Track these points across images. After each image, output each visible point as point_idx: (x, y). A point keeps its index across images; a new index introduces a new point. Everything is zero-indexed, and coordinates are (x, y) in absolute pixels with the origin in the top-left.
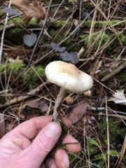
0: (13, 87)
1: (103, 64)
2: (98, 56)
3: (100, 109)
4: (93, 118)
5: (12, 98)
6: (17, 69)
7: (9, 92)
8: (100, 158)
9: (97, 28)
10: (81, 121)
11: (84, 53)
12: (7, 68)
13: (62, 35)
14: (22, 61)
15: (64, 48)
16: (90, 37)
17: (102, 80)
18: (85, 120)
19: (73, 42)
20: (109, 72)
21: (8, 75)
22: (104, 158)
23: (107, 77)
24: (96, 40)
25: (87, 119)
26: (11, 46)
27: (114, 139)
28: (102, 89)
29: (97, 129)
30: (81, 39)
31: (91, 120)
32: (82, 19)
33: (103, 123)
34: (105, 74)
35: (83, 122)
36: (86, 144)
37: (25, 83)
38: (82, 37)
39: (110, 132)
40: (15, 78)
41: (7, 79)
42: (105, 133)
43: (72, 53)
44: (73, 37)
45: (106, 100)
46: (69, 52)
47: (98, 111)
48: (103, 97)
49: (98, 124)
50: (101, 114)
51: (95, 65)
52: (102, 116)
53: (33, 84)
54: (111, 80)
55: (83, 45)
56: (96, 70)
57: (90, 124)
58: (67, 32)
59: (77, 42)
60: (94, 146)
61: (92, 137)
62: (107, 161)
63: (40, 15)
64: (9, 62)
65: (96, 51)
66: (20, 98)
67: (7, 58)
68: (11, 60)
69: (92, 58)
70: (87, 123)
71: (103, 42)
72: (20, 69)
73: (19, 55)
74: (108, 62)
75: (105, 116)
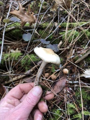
0: (14, 69)
1: (75, 51)
2: (72, 46)
3: (75, 82)
4: (71, 89)
5: (14, 77)
6: (17, 57)
7: (11, 73)
8: (77, 117)
9: (71, 27)
10: (62, 91)
11: (62, 44)
12: (10, 56)
13: (47, 32)
14: (20, 51)
15: (49, 42)
16: (66, 34)
17: (75, 62)
18: (65, 91)
19: (55, 37)
20: (80, 57)
21: (11, 61)
22: (80, 117)
23: (79, 60)
24: (70, 35)
25: (66, 89)
26: (12, 41)
27: (86, 103)
28: (76, 69)
29: (74, 97)
30: (60, 35)
31: (70, 90)
32: (60, 22)
33: (78, 92)
34: (78, 58)
35: (64, 92)
36: (67, 107)
37: (22, 66)
38: (60, 34)
39: (83, 98)
40: (16, 63)
41: (10, 64)
42: (79, 99)
43: (54, 45)
44: (54, 34)
45: (79, 76)
46: (52, 44)
47: (73, 84)
48: (77, 74)
49: (74, 93)
50: (76, 85)
51: (70, 52)
52: (77, 87)
53: (28, 67)
54: (81, 62)
55: (61, 39)
56: (71, 56)
57: (69, 93)
58: (50, 31)
59: (57, 37)
60: (72, 108)
61: (70, 102)
63: (32, 20)
64: (11, 52)
65: (70, 43)
67: (10, 49)
69: (68, 48)
70: (67, 93)
71: (75, 37)
72: (19, 57)
73: (18, 47)
74: (79, 50)
75: (79, 87)
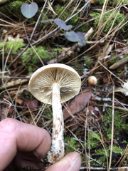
0: (12, 68)
1: (114, 49)
2: (109, 39)
3: (106, 99)
4: (97, 109)
5: (10, 81)
6: (16, 49)
7: (6, 74)
8: (101, 153)
9: (111, 5)
10: (83, 111)
11: (93, 34)
12: (5, 47)
13: (69, 11)
14: (22, 40)
15: (70, 27)
16: (101, 16)
18: (88, 111)
19: (81, 21)
20: (120, 59)
21: (6, 55)
22: (106, 154)
23: (118, 64)
24: (108, 20)
25: (90, 109)
26: (11, 22)
27: (118, 134)
28: (110, 78)
29: (100, 122)
30: (91, 18)
31: (95, 111)
33: (108, 115)
34: (115, 60)
35: (85, 113)
36: (87, 137)
37: (24, 64)
38: (91, 15)
39: (114, 126)
40: (14, 59)
41: (5, 60)
42: (109, 126)
44: (81, 15)
45: (114, 90)
47: (102, 102)
48: (110, 86)
49: (102, 116)
50: (106, 105)
51: (104, 49)
52: (107, 107)
53: (33, 67)
54: (121, 67)
55: (92, 24)
56: (105, 55)
57: (93, 116)
58: (75, 9)
59: (86, 21)
60: (95, 139)
61: (94, 130)
62: (109, 158)
64: (8, 40)
65: (106, 33)
66: (18, 82)
67: (6, 36)
68: (10, 38)
69: (102, 41)
70: (90, 114)
71: (117, 23)
72: (19, 49)
73: (19, 33)
74: (119, 47)
75: (111, 108)
